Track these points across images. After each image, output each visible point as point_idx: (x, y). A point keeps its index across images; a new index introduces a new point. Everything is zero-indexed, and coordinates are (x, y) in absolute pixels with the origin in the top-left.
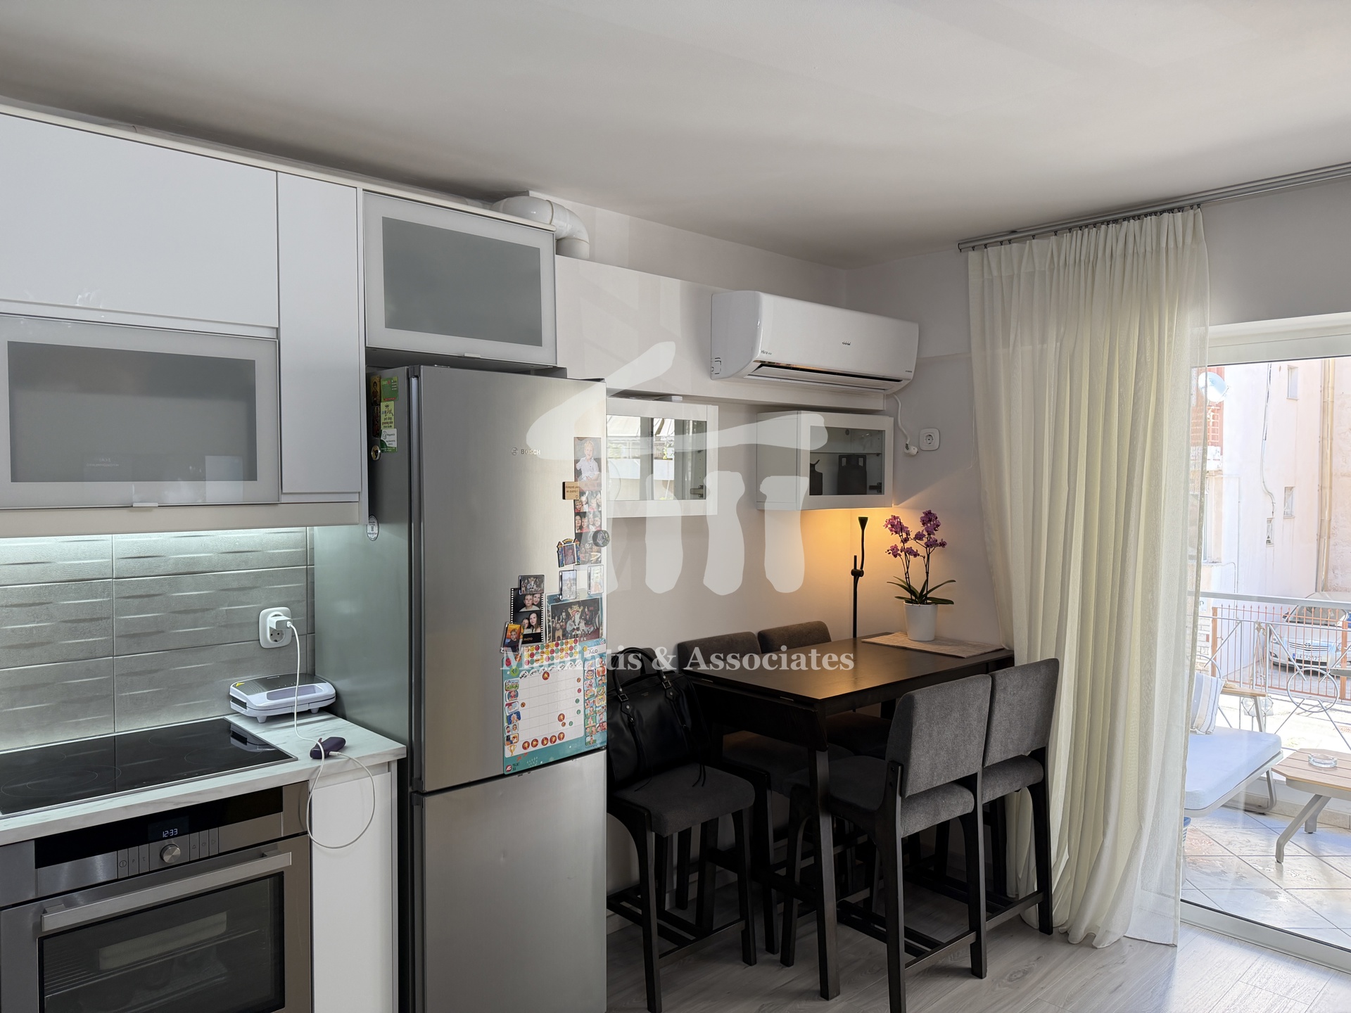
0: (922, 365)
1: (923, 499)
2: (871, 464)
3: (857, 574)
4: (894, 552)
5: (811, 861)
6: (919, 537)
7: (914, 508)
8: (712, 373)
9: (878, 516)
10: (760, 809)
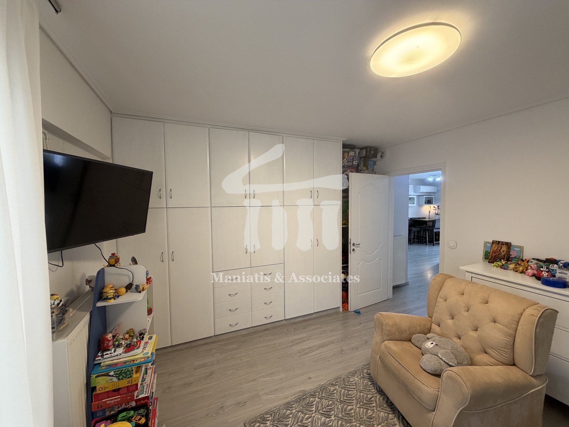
0: (437, 190)
1: (437, 204)
2: (431, 201)
3: (429, 212)
4: (434, 210)
5: (425, 236)
6: (437, 208)
7: (436, 205)
8: (415, 193)
9: (432, 206)
10: (420, 231)
